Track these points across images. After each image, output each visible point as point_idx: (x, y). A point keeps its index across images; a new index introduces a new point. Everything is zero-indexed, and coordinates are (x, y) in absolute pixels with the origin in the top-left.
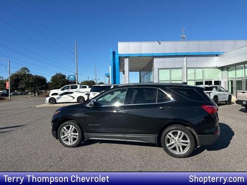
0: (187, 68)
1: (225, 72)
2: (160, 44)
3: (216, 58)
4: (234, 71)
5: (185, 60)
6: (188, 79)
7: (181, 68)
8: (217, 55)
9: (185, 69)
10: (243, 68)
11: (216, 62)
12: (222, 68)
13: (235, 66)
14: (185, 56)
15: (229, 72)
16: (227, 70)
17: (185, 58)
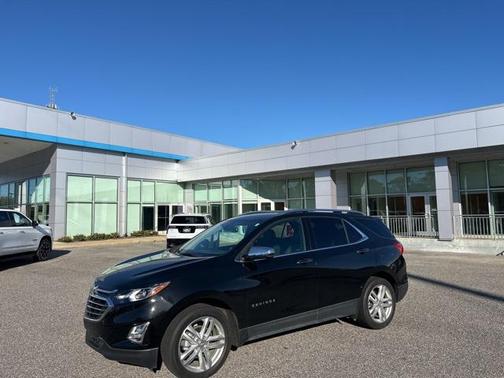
0: (128, 179)
1: (189, 191)
2: (74, 118)
3: (176, 166)
4: (206, 191)
5: (124, 162)
6: (129, 201)
7: (116, 178)
8: (177, 161)
9: (124, 180)
10: (219, 187)
11: (176, 172)
12: (184, 185)
13: (208, 184)
14: (124, 154)
15: (197, 192)
16: (193, 188)
17: (124, 158)
